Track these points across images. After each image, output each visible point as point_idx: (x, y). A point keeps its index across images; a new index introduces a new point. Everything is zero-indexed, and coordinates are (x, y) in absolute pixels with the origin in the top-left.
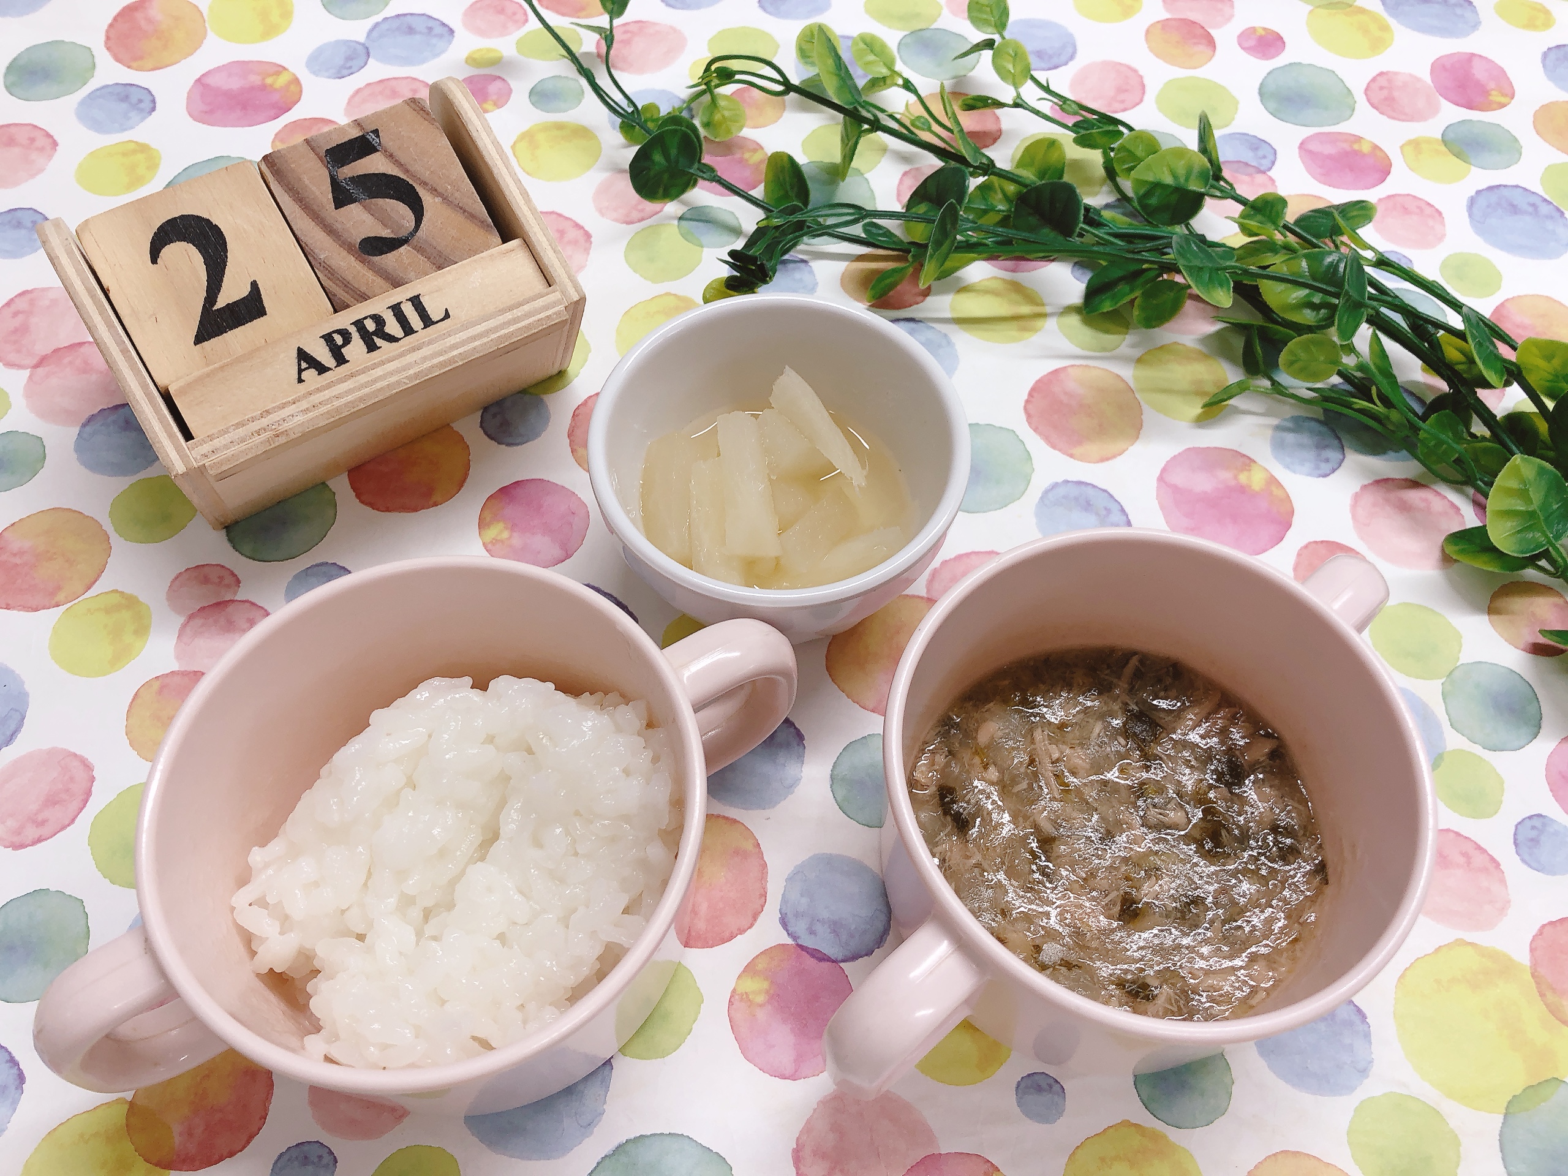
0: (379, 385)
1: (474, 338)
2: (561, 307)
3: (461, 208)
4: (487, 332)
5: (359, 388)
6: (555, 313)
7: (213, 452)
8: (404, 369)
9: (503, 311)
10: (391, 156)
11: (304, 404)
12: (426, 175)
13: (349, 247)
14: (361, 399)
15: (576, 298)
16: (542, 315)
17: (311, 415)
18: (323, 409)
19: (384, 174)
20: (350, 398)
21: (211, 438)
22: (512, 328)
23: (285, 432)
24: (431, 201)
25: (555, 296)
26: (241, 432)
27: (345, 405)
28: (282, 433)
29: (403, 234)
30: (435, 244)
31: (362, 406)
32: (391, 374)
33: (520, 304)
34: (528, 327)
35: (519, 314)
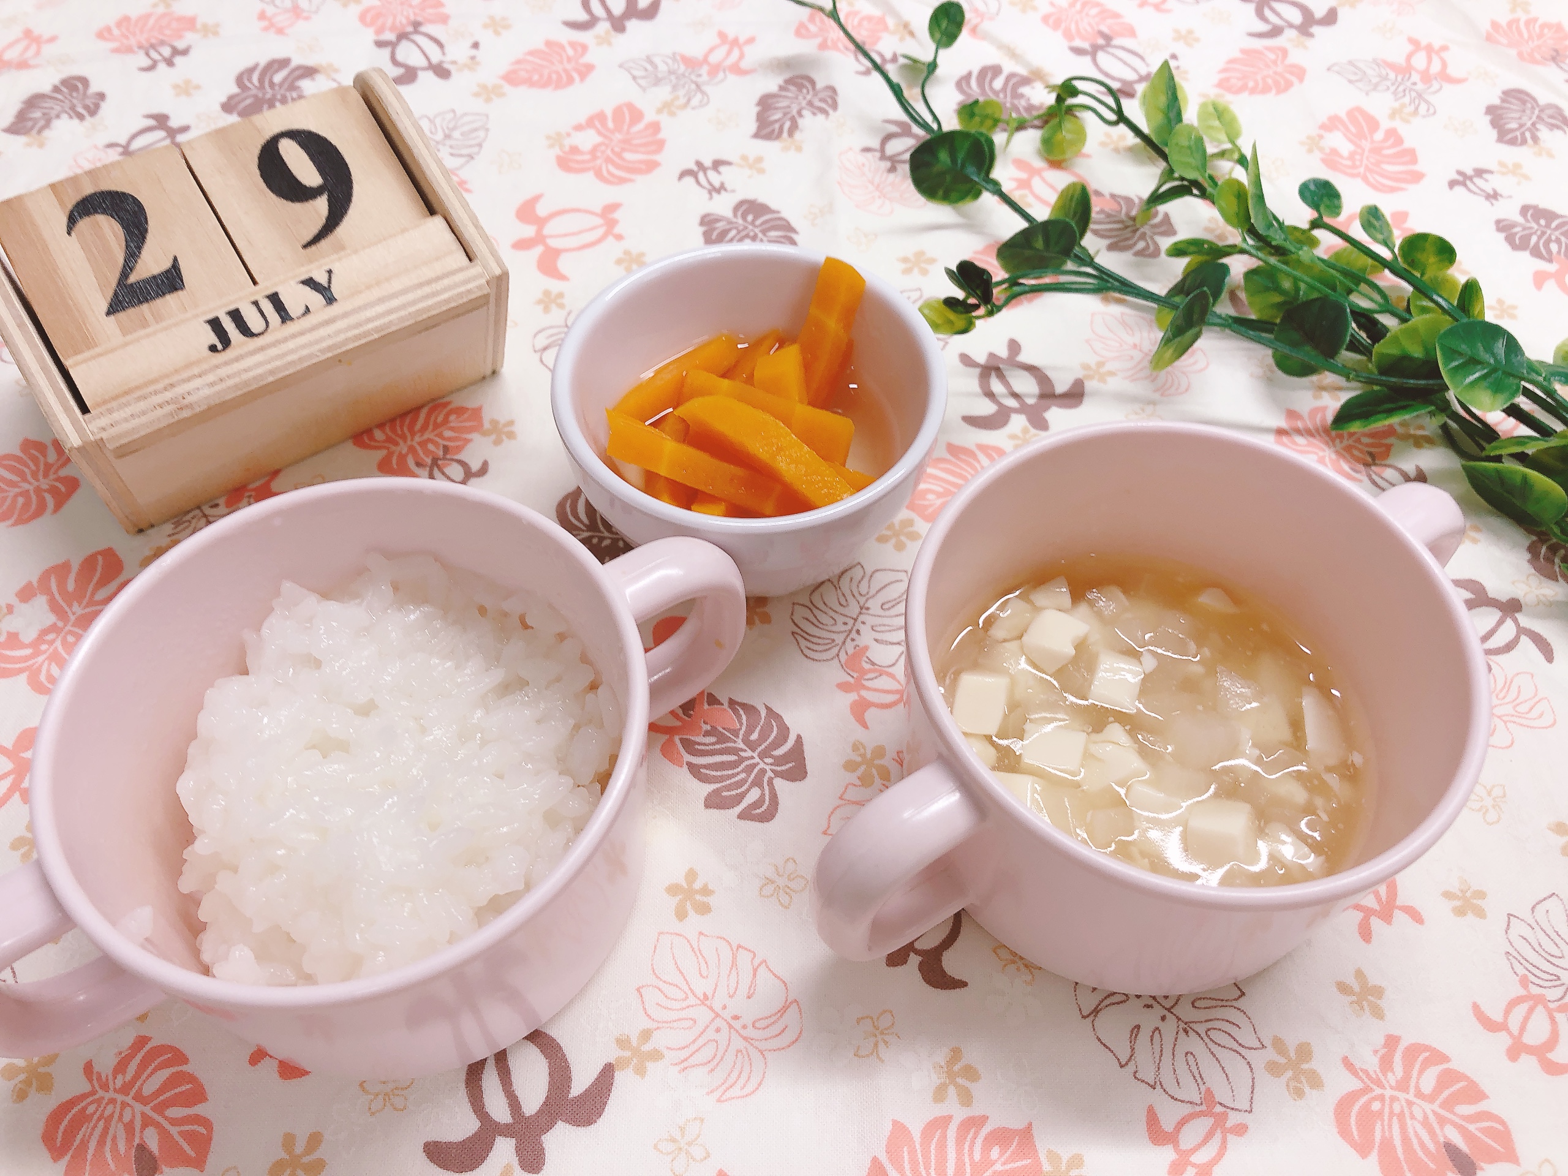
0: (290, 358)
1: (390, 312)
2: (483, 281)
4: (403, 307)
5: (269, 362)
6: (477, 287)
7: (112, 425)
8: (317, 342)
9: (421, 285)
11: (211, 378)
14: (271, 372)
15: (498, 272)
16: (462, 289)
17: (218, 388)
18: (230, 382)
20: (260, 371)
21: (110, 411)
22: (430, 302)
23: (190, 406)
25: (476, 269)
26: (142, 405)
27: (254, 378)
28: (187, 406)
31: (271, 379)
32: (303, 347)
33: (438, 279)
34: (447, 301)
35: (439, 288)
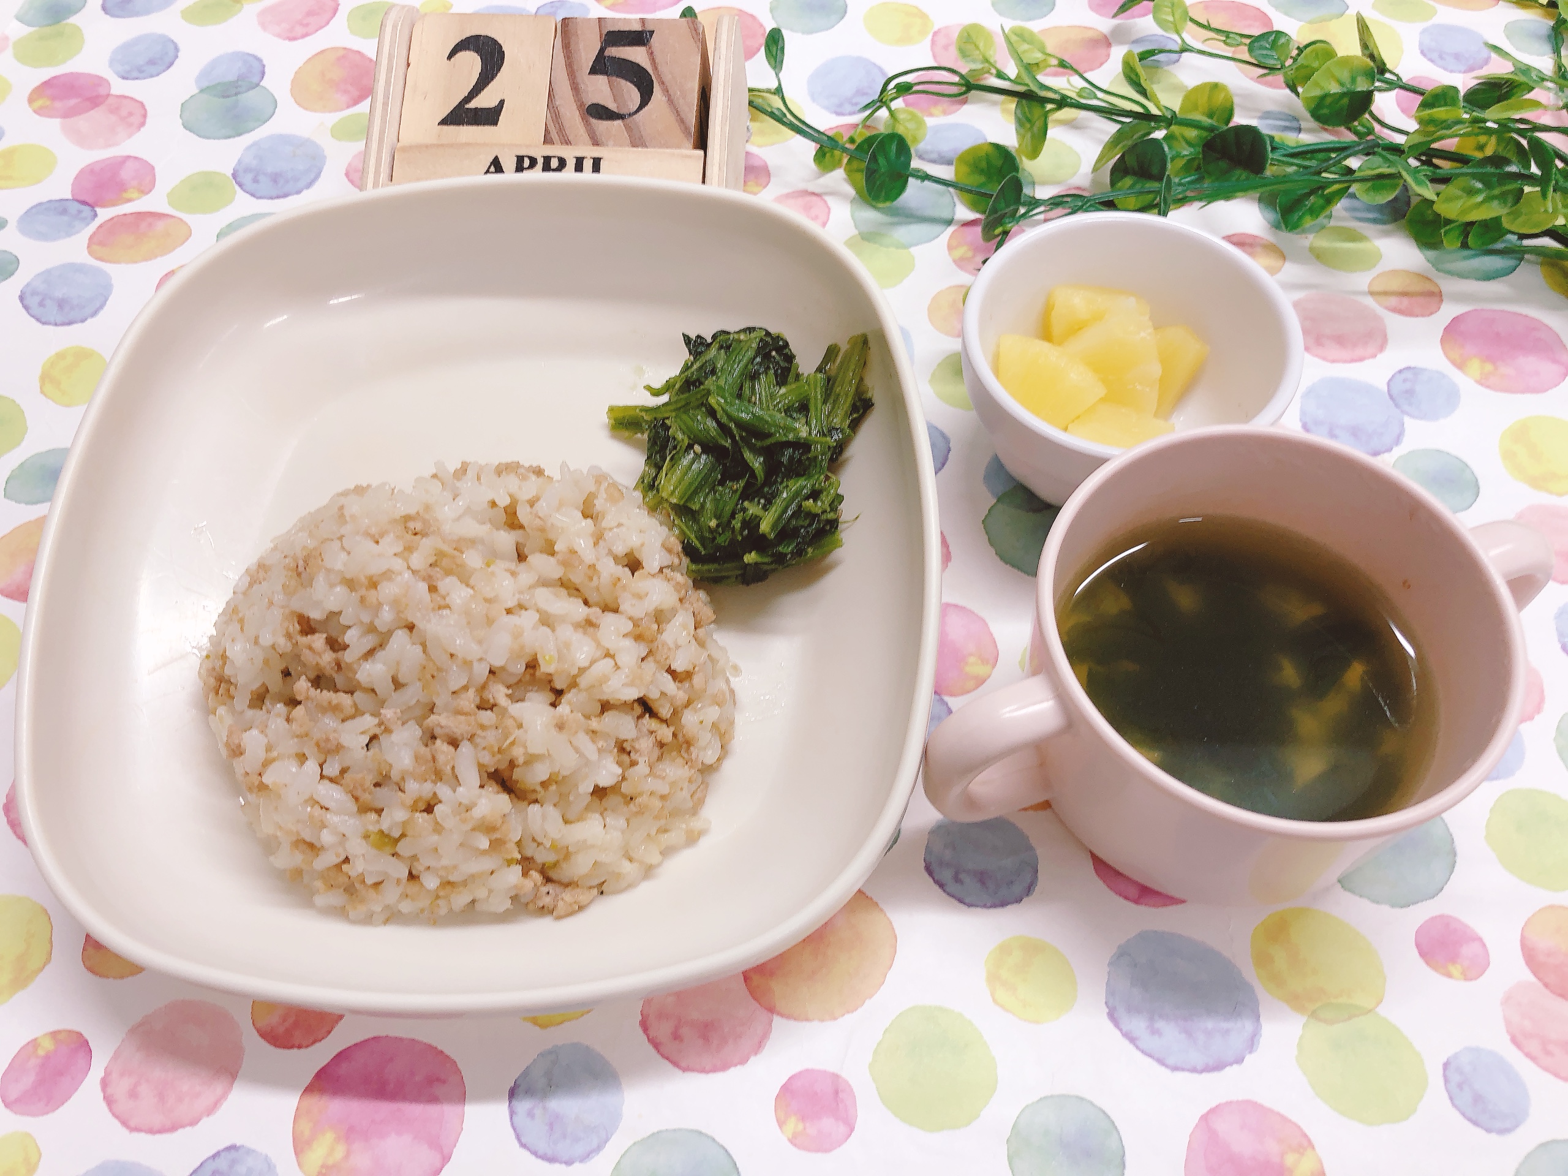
3: (677, 112)
10: (652, 53)
12: (667, 78)
13: (580, 105)
19: (638, 65)
24: (659, 96)
29: (623, 111)
30: (642, 129)
